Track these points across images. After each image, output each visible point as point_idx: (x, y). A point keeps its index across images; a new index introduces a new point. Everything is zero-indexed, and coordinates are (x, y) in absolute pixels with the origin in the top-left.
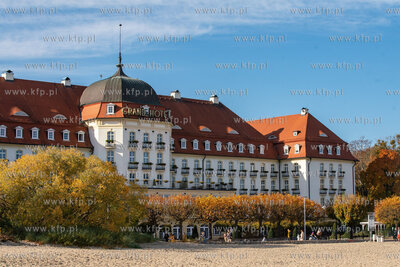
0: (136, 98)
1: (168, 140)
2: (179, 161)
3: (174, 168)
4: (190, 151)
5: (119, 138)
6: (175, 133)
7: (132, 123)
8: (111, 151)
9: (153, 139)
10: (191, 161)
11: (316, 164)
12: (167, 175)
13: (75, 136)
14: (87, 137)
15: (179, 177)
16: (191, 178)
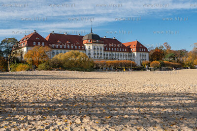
0: (95, 38)
1: (103, 48)
2: (106, 53)
3: (104, 54)
4: (108, 51)
5: (91, 48)
6: (104, 47)
7: (94, 44)
8: (90, 51)
9: (99, 48)
10: (109, 53)
11: (139, 53)
12: (103, 56)
13: (81, 47)
14: (84, 48)
15: (106, 57)
16: (109, 57)
